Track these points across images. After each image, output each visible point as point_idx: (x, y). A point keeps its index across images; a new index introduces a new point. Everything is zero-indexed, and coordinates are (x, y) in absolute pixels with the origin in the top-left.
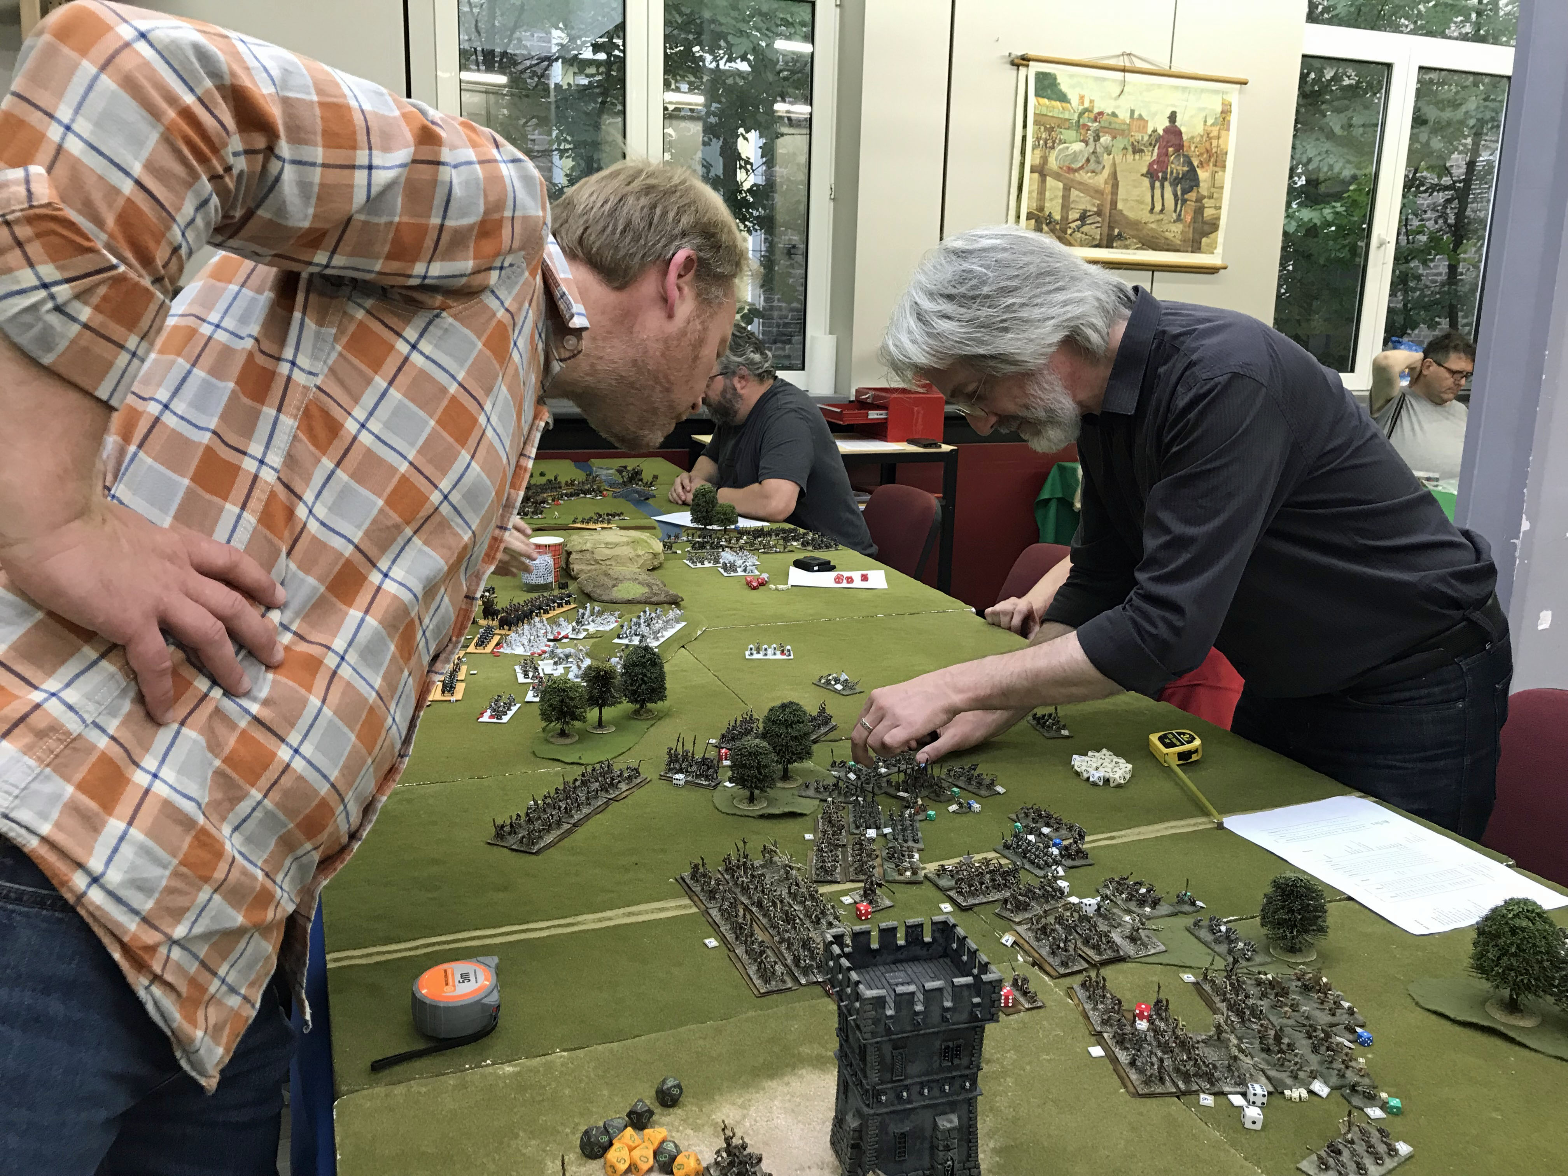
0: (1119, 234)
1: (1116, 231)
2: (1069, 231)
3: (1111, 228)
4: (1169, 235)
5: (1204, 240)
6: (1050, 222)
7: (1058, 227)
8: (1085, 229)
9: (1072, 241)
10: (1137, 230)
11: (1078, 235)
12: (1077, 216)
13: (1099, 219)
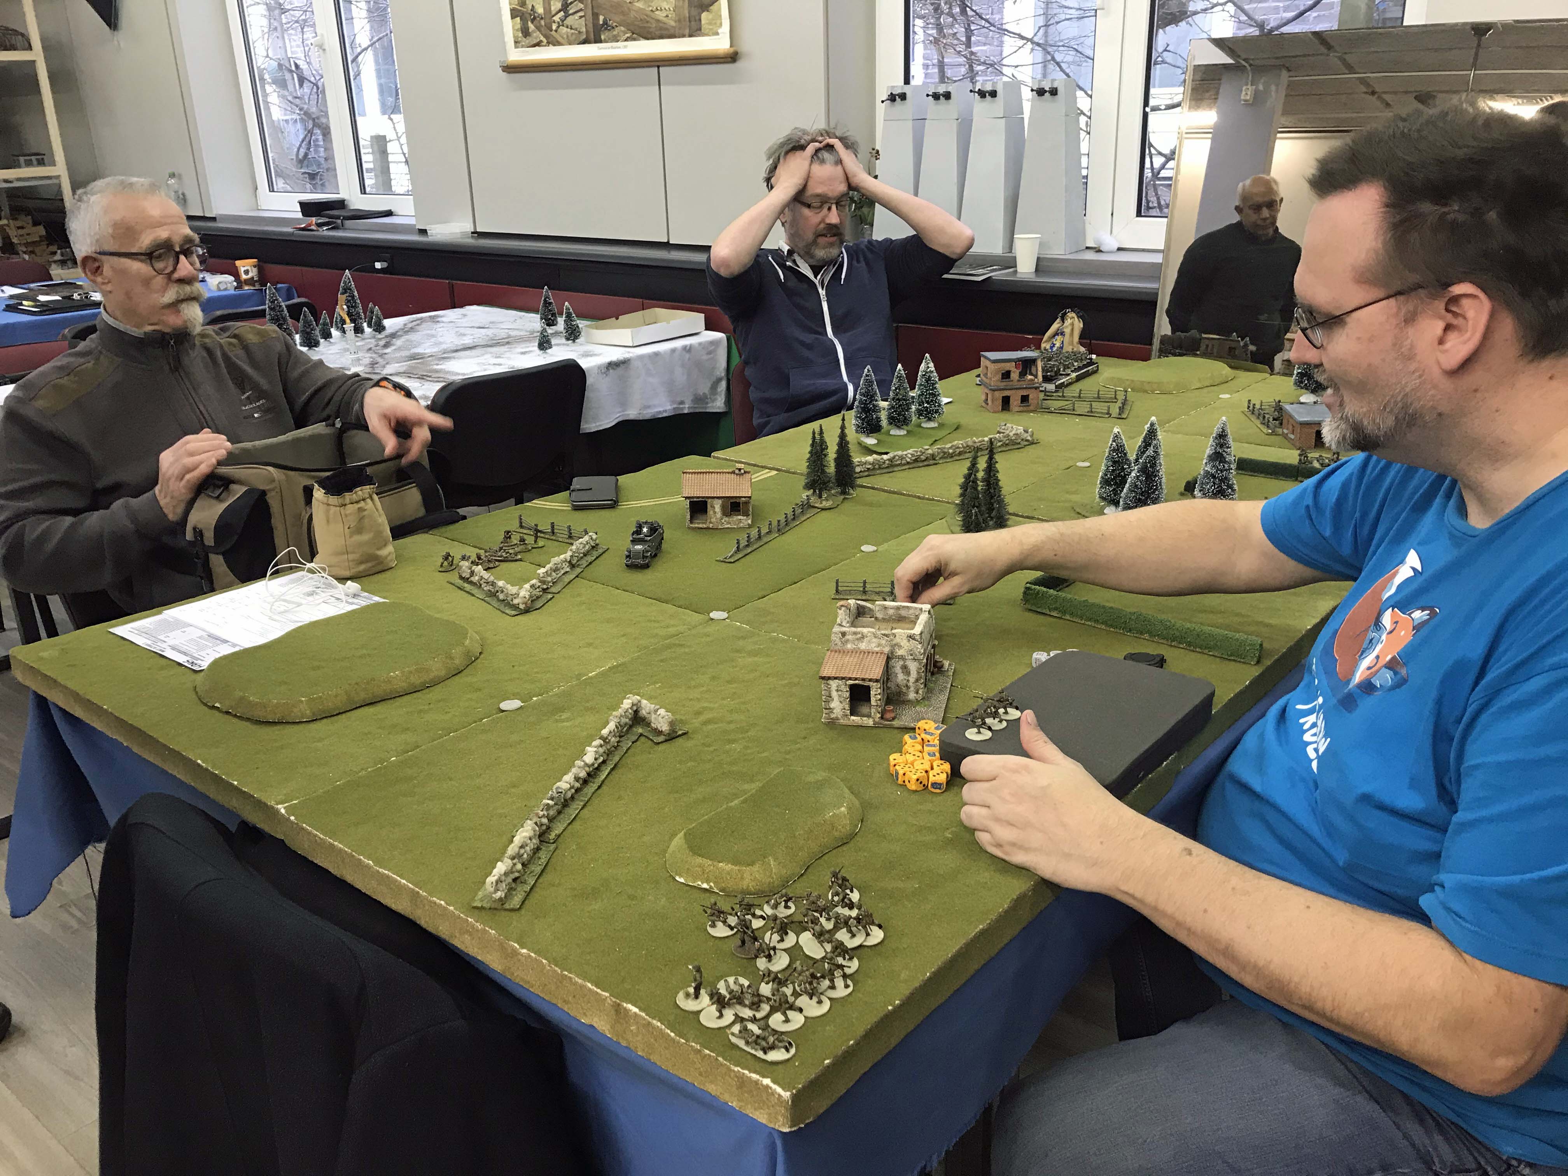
0: (605, 22)
1: (601, 18)
2: (554, 27)
3: (595, 16)
4: (660, 15)
5: (704, 15)
6: (535, 18)
7: (543, 23)
8: (569, 21)
9: (560, 39)
10: (623, 13)
11: (563, 30)
12: (559, 5)
13: (581, 6)
